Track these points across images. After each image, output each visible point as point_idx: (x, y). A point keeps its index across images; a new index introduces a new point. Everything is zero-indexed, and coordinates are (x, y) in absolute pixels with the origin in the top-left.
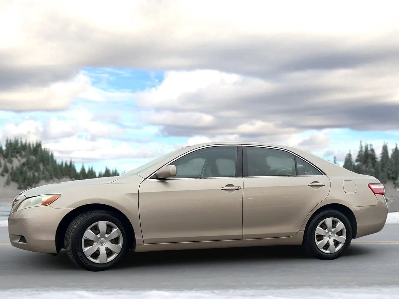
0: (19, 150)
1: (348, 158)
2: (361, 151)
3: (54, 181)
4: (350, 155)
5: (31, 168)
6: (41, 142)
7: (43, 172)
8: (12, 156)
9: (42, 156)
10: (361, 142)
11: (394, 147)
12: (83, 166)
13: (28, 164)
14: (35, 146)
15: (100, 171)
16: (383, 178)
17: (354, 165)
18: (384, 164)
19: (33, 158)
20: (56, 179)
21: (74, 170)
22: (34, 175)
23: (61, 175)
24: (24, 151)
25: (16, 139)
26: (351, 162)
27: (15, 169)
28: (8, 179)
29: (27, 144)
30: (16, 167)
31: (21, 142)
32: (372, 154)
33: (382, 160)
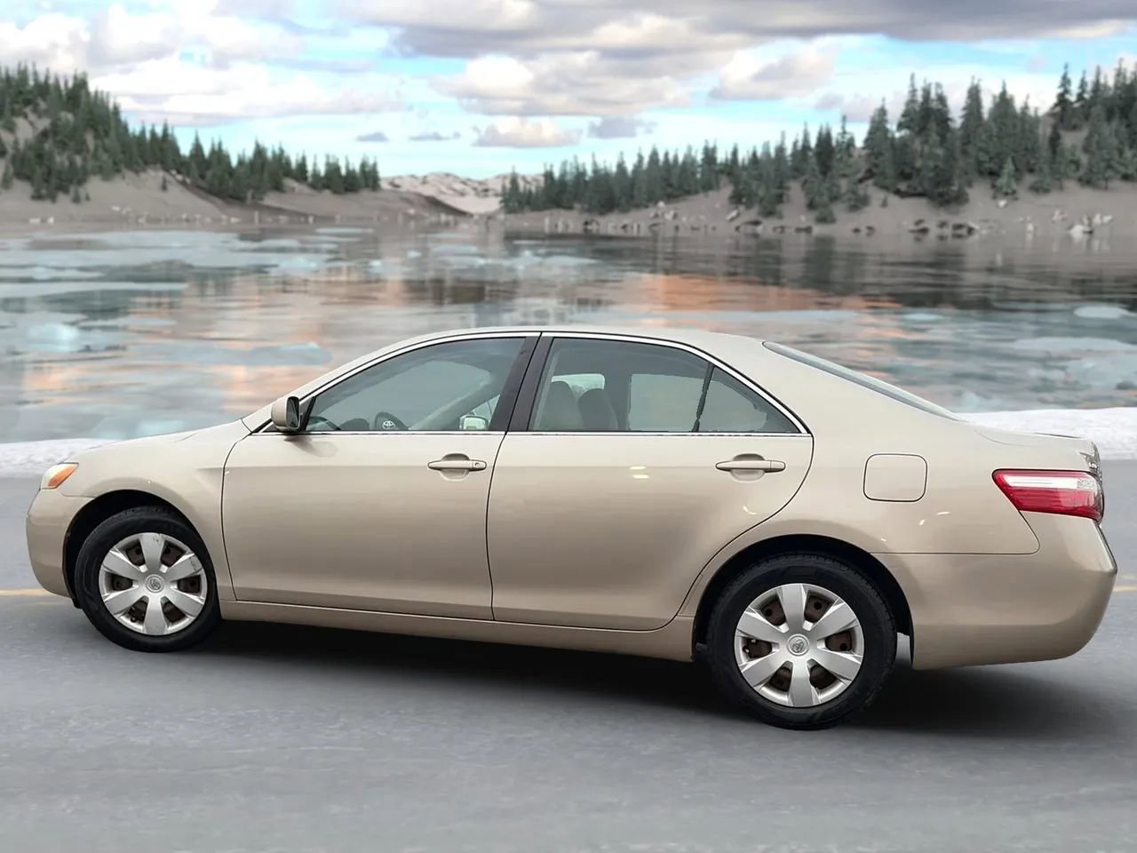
0: (30, 96)
1: (877, 119)
2: (912, 101)
3: (124, 178)
4: (882, 112)
5: (63, 145)
6: (85, 74)
7: (95, 156)
8: (14, 113)
9: (91, 112)
10: (912, 77)
11: (998, 91)
12: (197, 139)
13: (55, 133)
14: (71, 84)
15: (241, 153)
16: (966, 173)
17: (893, 138)
18: (968, 136)
19: (68, 117)
20: (129, 174)
21: (176, 149)
22: (72, 164)
23: (140, 161)
24: (44, 100)
25: (22, 67)
26: (886, 131)
27: (21, 146)
28: (6, 174)
29: (51, 81)
30: (26, 141)
31: (35, 74)
32: (939, 110)
33: (965, 126)
